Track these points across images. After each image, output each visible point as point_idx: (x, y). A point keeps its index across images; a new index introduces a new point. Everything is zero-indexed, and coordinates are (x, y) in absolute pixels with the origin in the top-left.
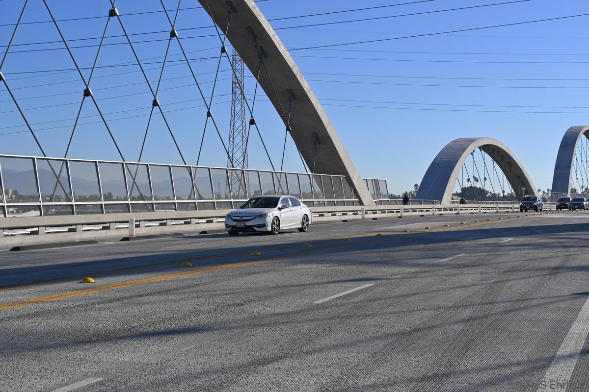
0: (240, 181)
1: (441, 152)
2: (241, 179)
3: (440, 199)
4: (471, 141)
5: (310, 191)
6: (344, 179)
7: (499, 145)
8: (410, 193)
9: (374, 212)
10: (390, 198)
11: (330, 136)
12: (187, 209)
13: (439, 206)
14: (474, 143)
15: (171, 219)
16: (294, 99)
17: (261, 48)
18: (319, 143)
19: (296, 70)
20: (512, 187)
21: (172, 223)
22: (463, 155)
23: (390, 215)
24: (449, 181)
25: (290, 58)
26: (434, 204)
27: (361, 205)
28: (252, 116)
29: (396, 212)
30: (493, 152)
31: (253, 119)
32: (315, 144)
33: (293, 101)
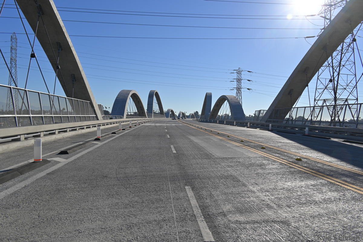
1: (118, 94)
6: (90, 103)
11: (83, 77)
14: (131, 92)
18: (76, 81)
22: (128, 97)
26: (121, 118)
28: (33, 50)
31: (34, 54)
32: (73, 81)
33: (60, 51)
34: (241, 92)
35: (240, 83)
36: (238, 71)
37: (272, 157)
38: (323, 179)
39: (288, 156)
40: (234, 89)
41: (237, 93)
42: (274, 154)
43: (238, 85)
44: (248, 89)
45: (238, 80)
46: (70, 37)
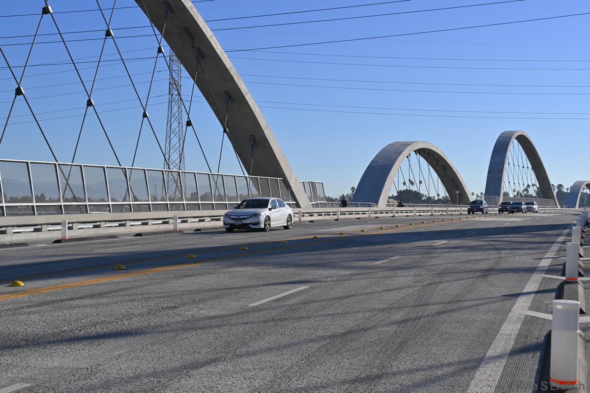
0: (176, 183)
1: (377, 155)
2: (177, 180)
3: (377, 203)
4: (407, 145)
5: (247, 193)
6: (282, 181)
7: (434, 149)
8: (347, 195)
9: (311, 215)
10: (327, 201)
11: (268, 139)
12: (122, 211)
13: (375, 209)
14: (410, 146)
15: (105, 221)
16: (232, 101)
17: (198, 49)
18: (257, 145)
19: (233, 72)
20: (447, 190)
21: (106, 225)
22: (399, 159)
23: (327, 217)
24: (386, 184)
25: (228, 60)
26: (370, 207)
27: (298, 208)
28: (189, 118)
29: (333, 215)
30: (428, 156)
31: (190, 121)
32: (252, 146)
33: (230, 103)
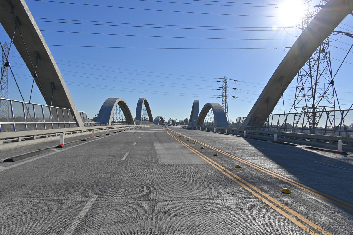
3: (108, 123)
11: (63, 85)
17: (17, 17)
18: (55, 89)
22: (114, 104)
26: (106, 125)
28: (7, 60)
31: (8, 63)
32: (52, 89)
33: (39, 60)
34: (227, 100)
35: (226, 91)
36: (224, 79)
37: (214, 164)
38: (241, 187)
39: (231, 164)
40: (220, 97)
41: (223, 100)
42: (220, 162)
43: (224, 93)
44: (234, 97)
45: (224, 89)
46: (48, 46)
